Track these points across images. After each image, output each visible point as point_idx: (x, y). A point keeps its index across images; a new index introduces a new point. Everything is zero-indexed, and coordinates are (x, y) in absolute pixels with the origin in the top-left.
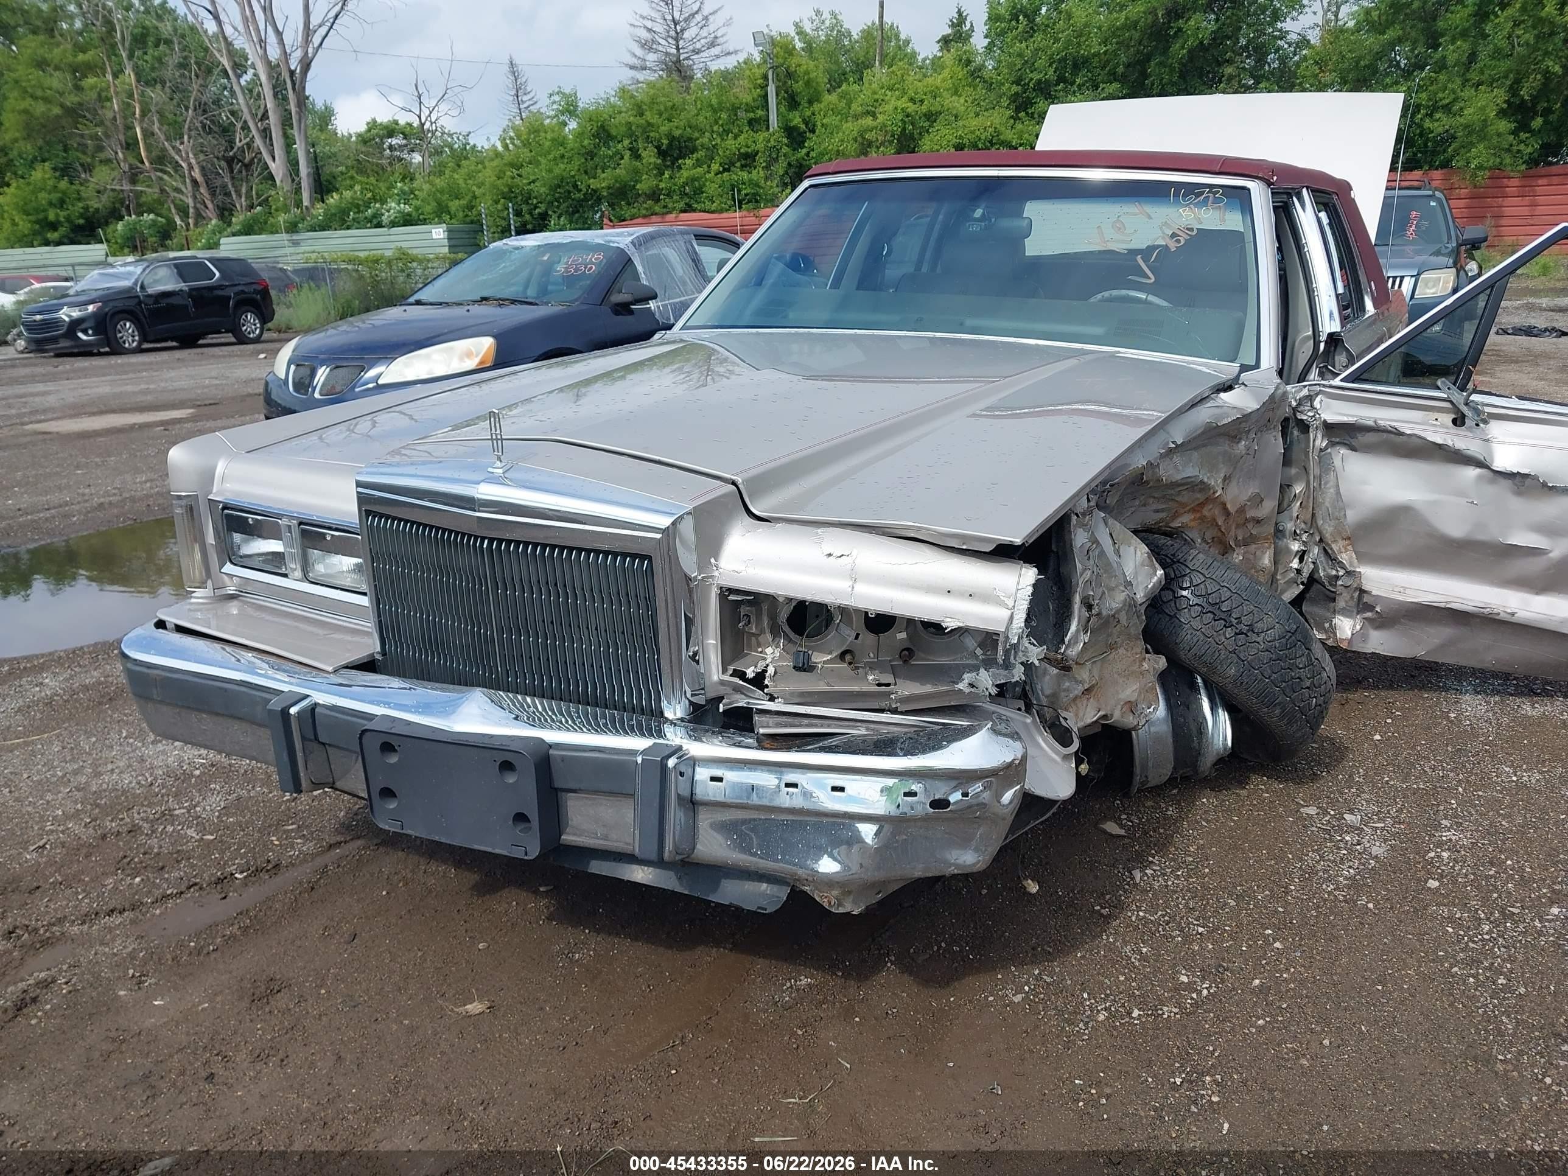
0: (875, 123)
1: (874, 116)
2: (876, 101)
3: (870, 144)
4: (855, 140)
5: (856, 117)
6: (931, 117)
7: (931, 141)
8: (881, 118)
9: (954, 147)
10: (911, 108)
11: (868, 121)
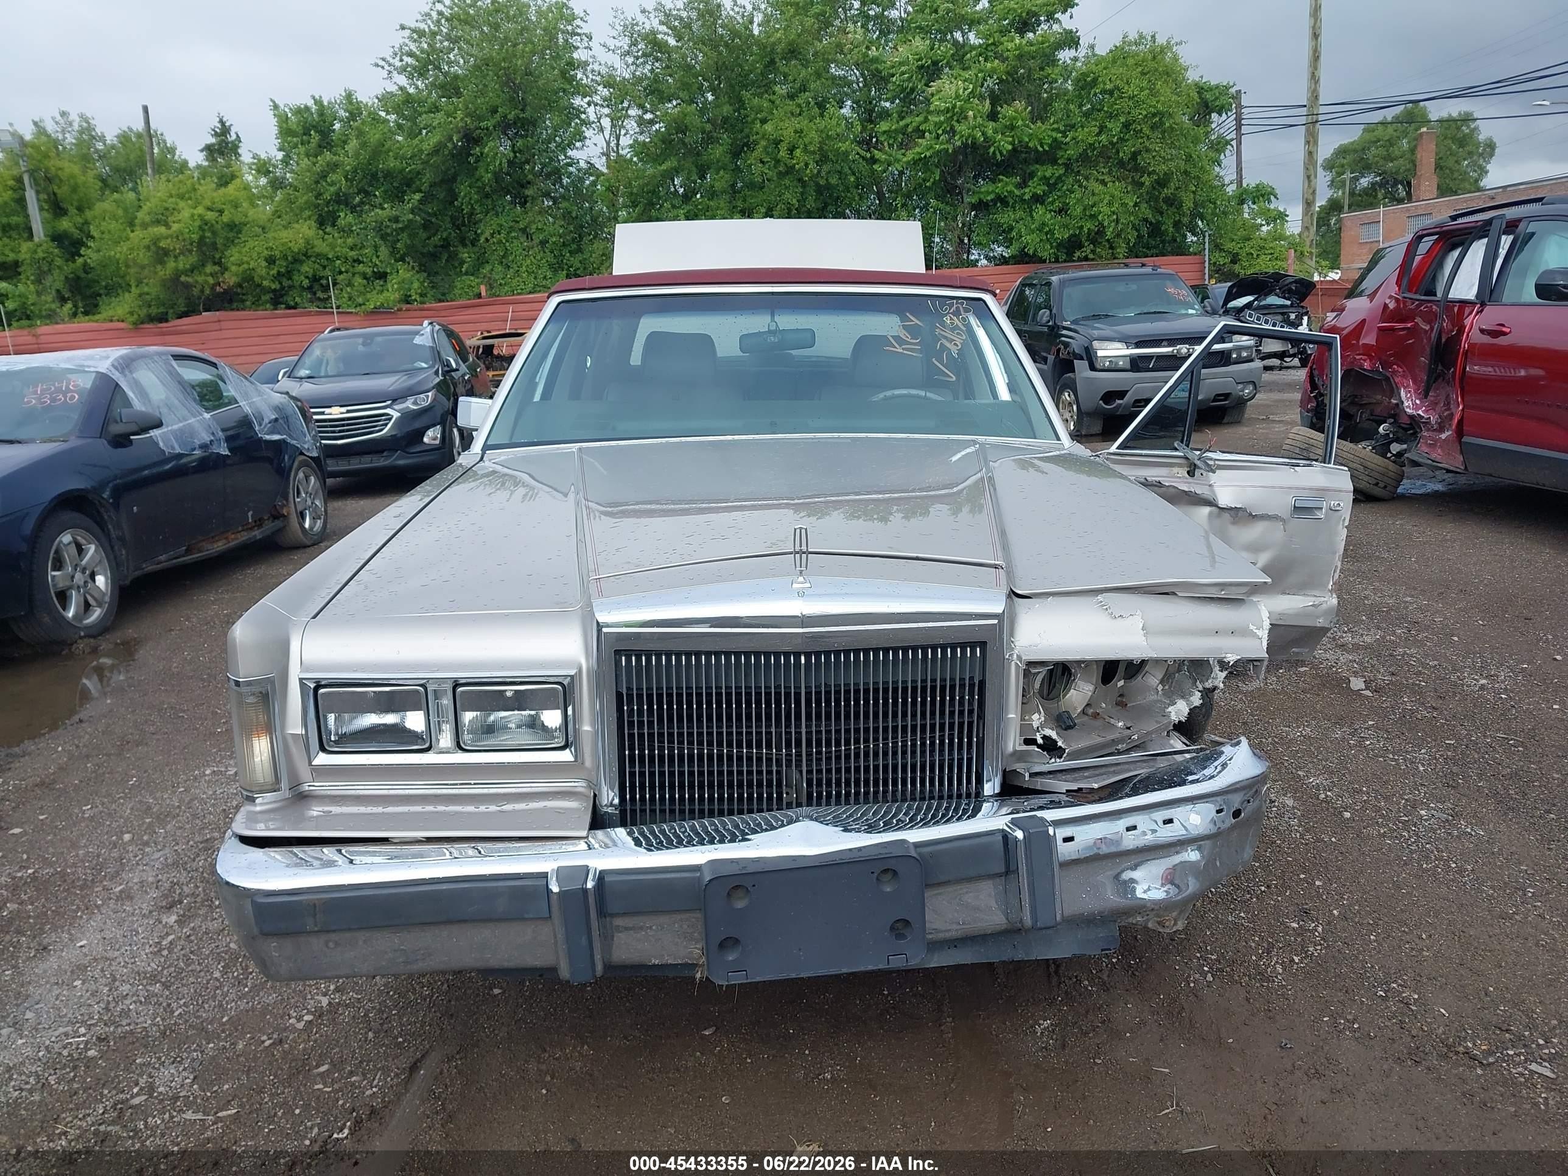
0: (169, 232)
1: (167, 226)
2: (167, 209)
3: (166, 252)
4: (148, 248)
5: (145, 226)
6: (235, 228)
7: (240, 252)
8: (175, 227)
9: (266, 260)
10: (210, 216)
11: (162, 230)
